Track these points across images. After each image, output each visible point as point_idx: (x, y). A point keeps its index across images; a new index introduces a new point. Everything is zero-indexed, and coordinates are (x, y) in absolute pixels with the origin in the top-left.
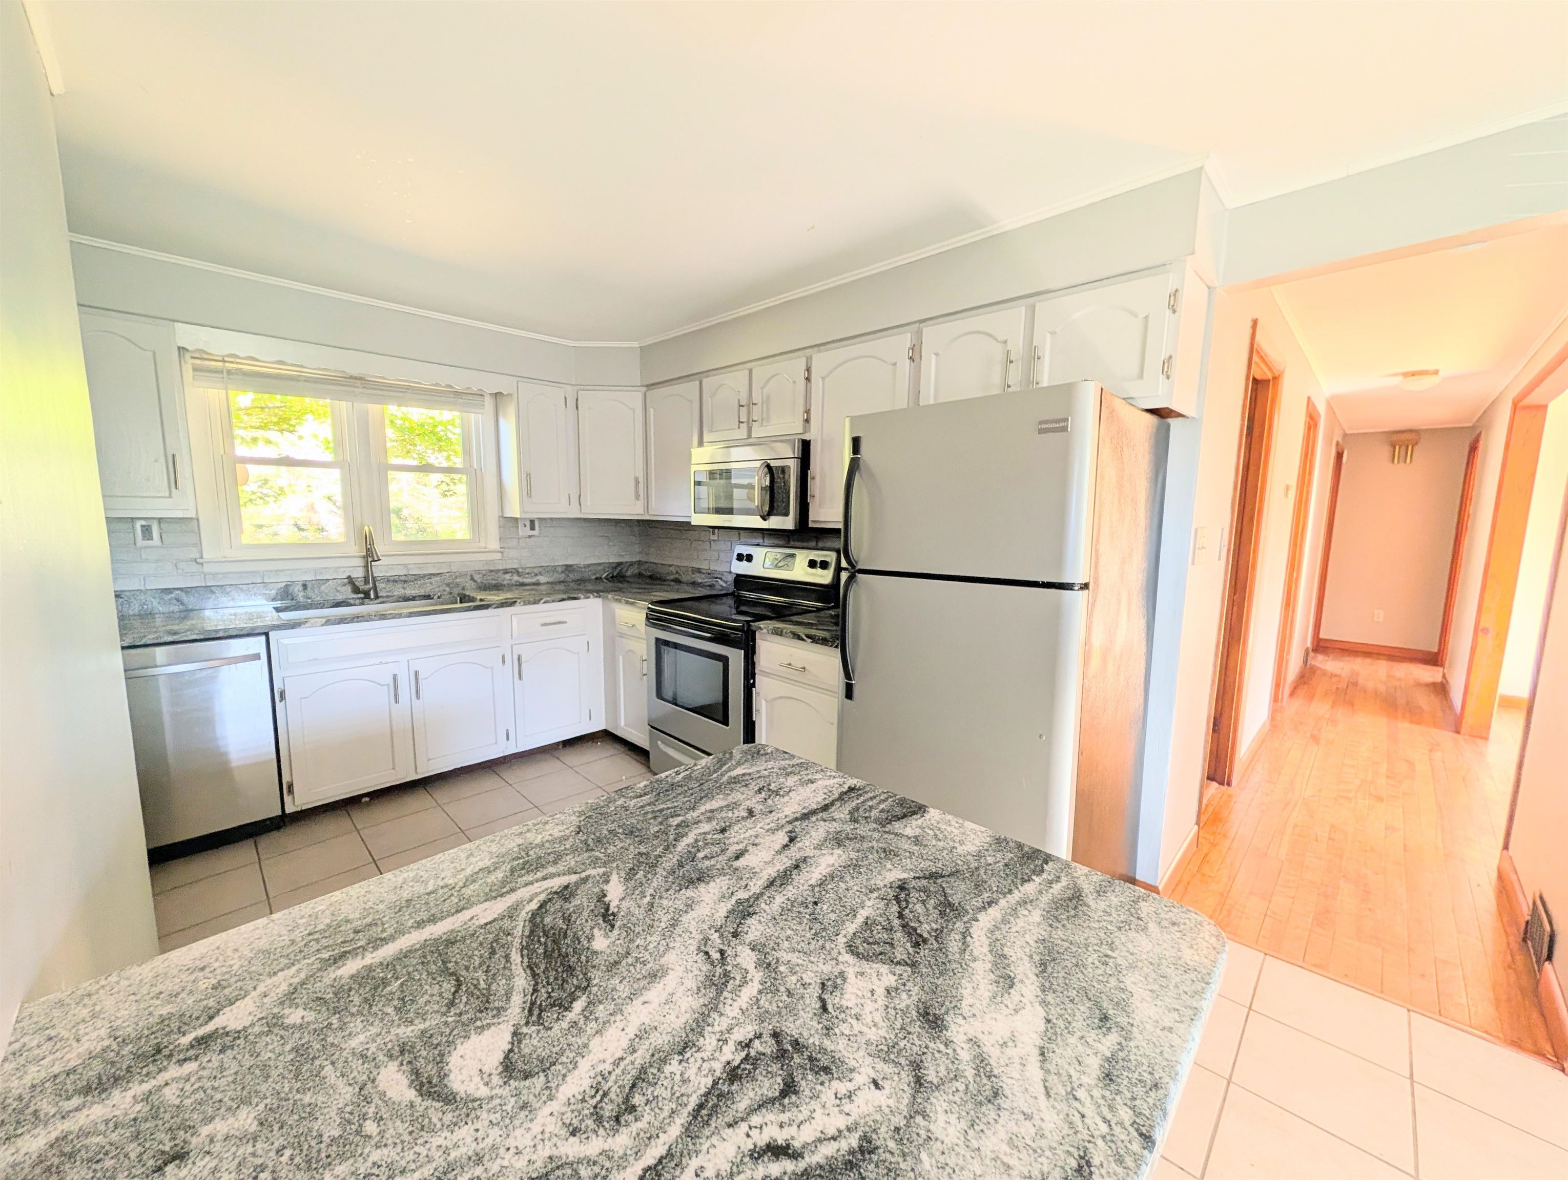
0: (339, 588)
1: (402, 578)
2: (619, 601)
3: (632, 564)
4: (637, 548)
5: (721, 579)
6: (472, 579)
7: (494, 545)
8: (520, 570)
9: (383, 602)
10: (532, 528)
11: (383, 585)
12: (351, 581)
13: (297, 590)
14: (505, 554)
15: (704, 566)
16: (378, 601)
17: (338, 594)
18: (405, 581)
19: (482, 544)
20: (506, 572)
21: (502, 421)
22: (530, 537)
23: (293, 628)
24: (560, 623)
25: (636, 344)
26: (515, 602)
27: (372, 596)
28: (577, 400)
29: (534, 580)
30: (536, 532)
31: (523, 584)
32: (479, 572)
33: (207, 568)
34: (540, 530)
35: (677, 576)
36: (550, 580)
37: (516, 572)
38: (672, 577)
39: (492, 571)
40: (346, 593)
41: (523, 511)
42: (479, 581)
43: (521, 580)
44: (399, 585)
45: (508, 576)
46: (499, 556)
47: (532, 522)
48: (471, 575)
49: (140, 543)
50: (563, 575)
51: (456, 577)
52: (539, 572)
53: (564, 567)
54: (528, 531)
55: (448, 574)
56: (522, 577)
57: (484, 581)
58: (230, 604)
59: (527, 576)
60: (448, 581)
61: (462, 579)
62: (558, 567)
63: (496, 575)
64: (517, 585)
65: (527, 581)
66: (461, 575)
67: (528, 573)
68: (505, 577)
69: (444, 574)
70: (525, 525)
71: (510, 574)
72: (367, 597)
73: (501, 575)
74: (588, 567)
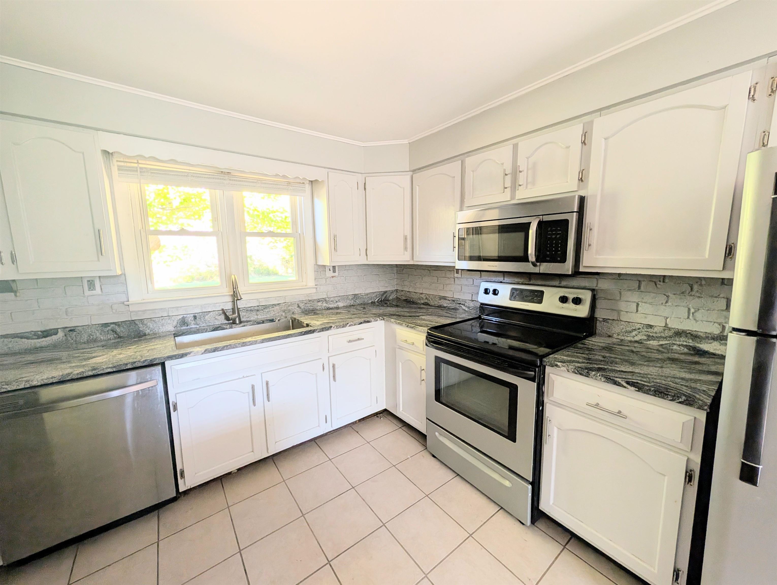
0: (216, 317)
1: (256, 308)
2: (401, 325)
3: (392, 292)
4: (395, 282)
5: (464, 305)
6: (298, 306)
7: (311, 283)
8: (327, 299)
9: (244, 326)
10: (334, 271)
11: (245, 314)
12: (224, 312)
13: (190, 319)
14: (318, 289)
15: (449, 295)
16: (242, 324)
17: (216, 321)
18: (257, 310)
19: (304, 283)
20: (319, 301)
21: (316, 200)
22: (333, 277)
23: (181, 358)
24: (359, 339)
25: (406, 142)
26: (331, 327)
27: (237, 322)
28: (365, 184)
29: (335, 305)
30: (336, 274)
31: (329, 309)
32: (302, 301)
33: (132, 308)
34: (339, 272)
35: (426, 301)
36: (345, 305)
37: (325, 300)
38: (422, 302)
39: (310, 301)
40: (221, 320)
41: (331, 261)
42: (303, 307)
43: (327, 306)
44: (254, 313)
45: (320, 304)
46: (314, 290)
47: (334, 267)
48: (298, 304)
49: (87, 293)
50: (353, 301)
51: (289, 306)
52: (339, 300)
53: (353, 296)
54: (331, 274)
55: (284, 304)
56: (328, 304)
57: (305, 308)
58: (147, 331)
59: (331, 303)
60: (284, 309)
61: (292, 307)
62: (349, 296)
63: (313, 303)
64: (325, 309)
65: (331, 306)
66: (292, 304)
67: (332, 301)
68: (318, 305)
69: (281, 304)
70: (330, 270)
71: (321, 302)
72: (234, 323)
73: (316, 303)
74: (367, 295)
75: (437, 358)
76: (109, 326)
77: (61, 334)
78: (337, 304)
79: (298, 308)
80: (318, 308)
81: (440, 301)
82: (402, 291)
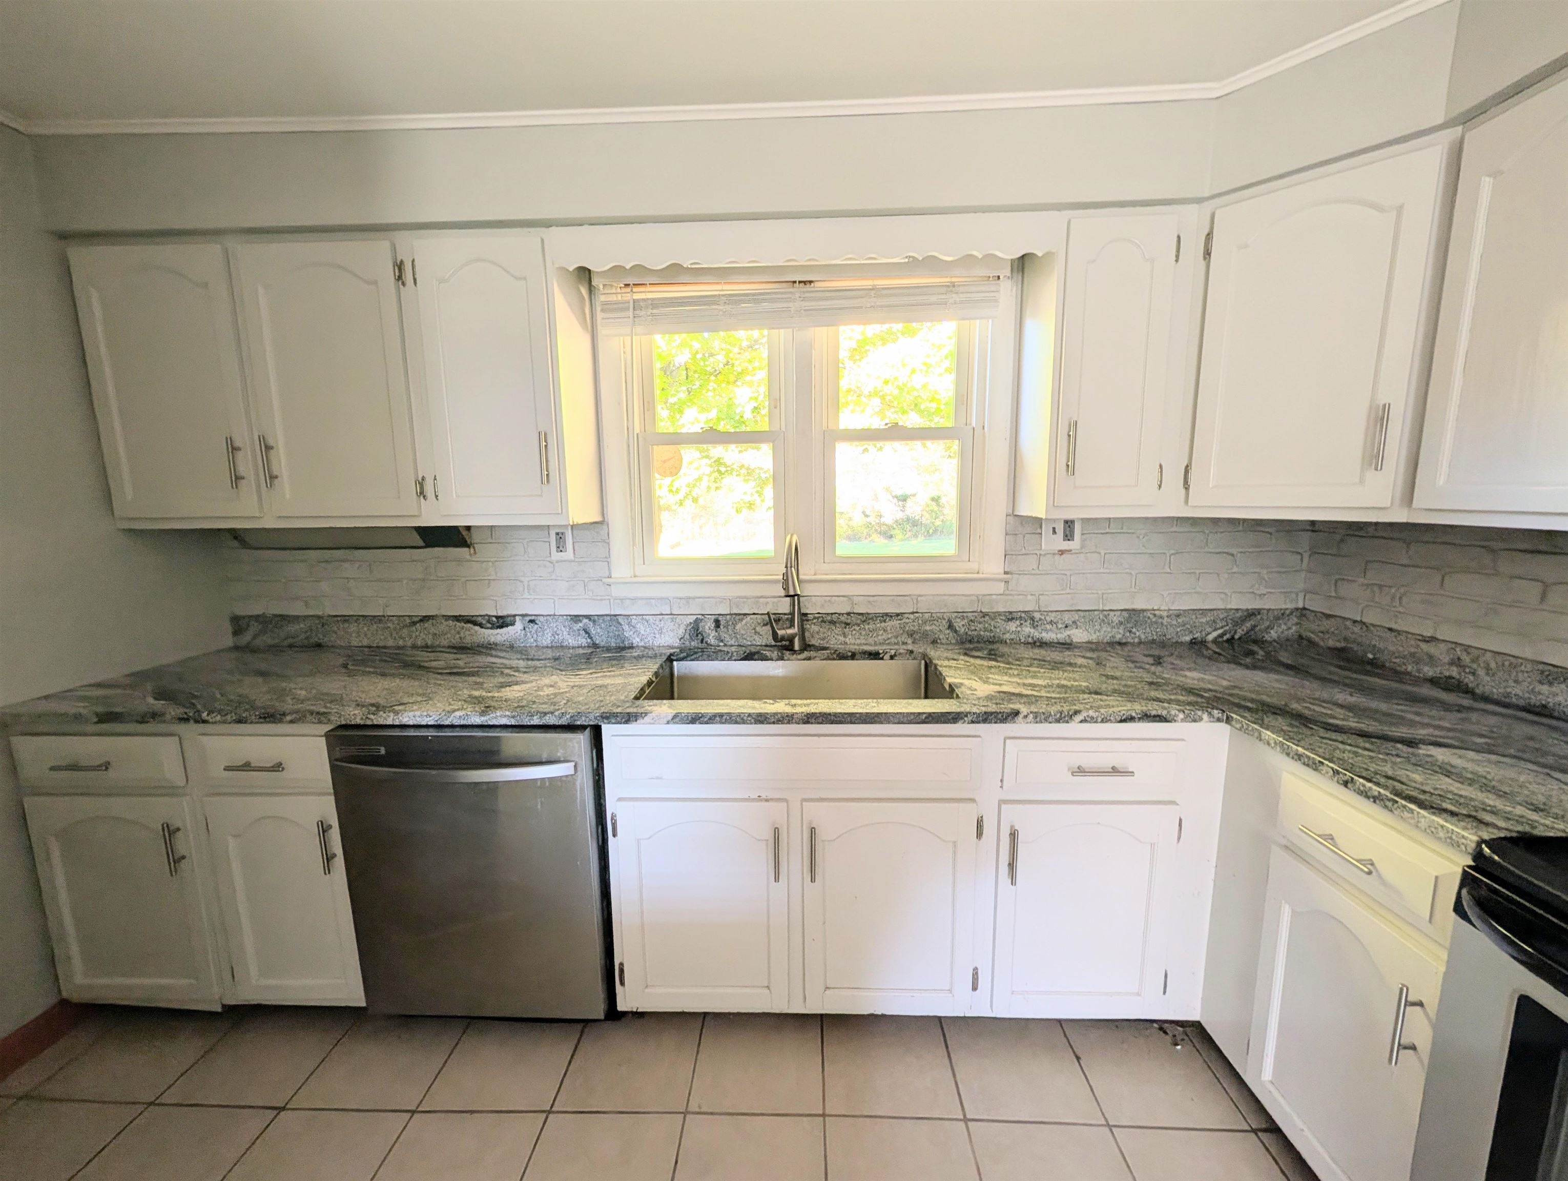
0: (758, 629)
1: (843, 618)
2: (1315, 766)
3: (1282, 615)
4: (1300, 582)
6: (951, 626)
7: (994, 566)
8: (1037, 616)
9: (809, 659)
10: (1069, 536)
11: (815, 628)
12: (771, 619)
13: (708, 626)
14: (1012, 584)
16: (804, 655)
17: (756, 637)
18: (846, 622)
19: (974, 566)
20: (1010, 617)
21: (1030, 325)
22: (1062, 552)
24: (1115, 771)
26: (1017, 713)
27: (797, 647)
28: (1209, 236)
29: (1061, 636)
30: (1074, 545)
31: (1041, 644)
32: (962, 614)
33: (616, 591)
34: (1083, 541)
35: (1454, 672)
36: (1094, 637)
37: (1029, 617)
38: (1429, 671)
39: (984, 615)
40: (763, 638)
41: (1052, 504)
42: (962, 630)
43: (1036, 634)
44: (838, 630)
45: (1012, 626)
46: (1000, 588)
47: (1069, 524)
48: (950, 621)
50: (1121, 631)
51: (925, 622)
52: (1074, 622)
53: (1126, 614)
54: (1058, 543)
55: (912, 616)
56: (1039, 628)
57: (970, 633)
58: (636, 641)
59: (1049, 627)
60: (912, 628)
61: (934, 627)
62: (1112, 614)
63: (992, 623)
64: (1028, 643)
65: (1048, 636)
66: (932, 620)
67: (1051, 622)
68: (1008, 628)
69: (906, 616)
70: (1054, 532)
71: (1018, 622)
72: (790, 648)
73: (1000, 622)
74: (1178, 616)
75: (1526, 1006)
76: (581, 621)
77: (519, 625)
78: (1068, 633)
79: (948, 631)
80: (1007, 636)
81: (1545, 689)
82: (1328, 616)
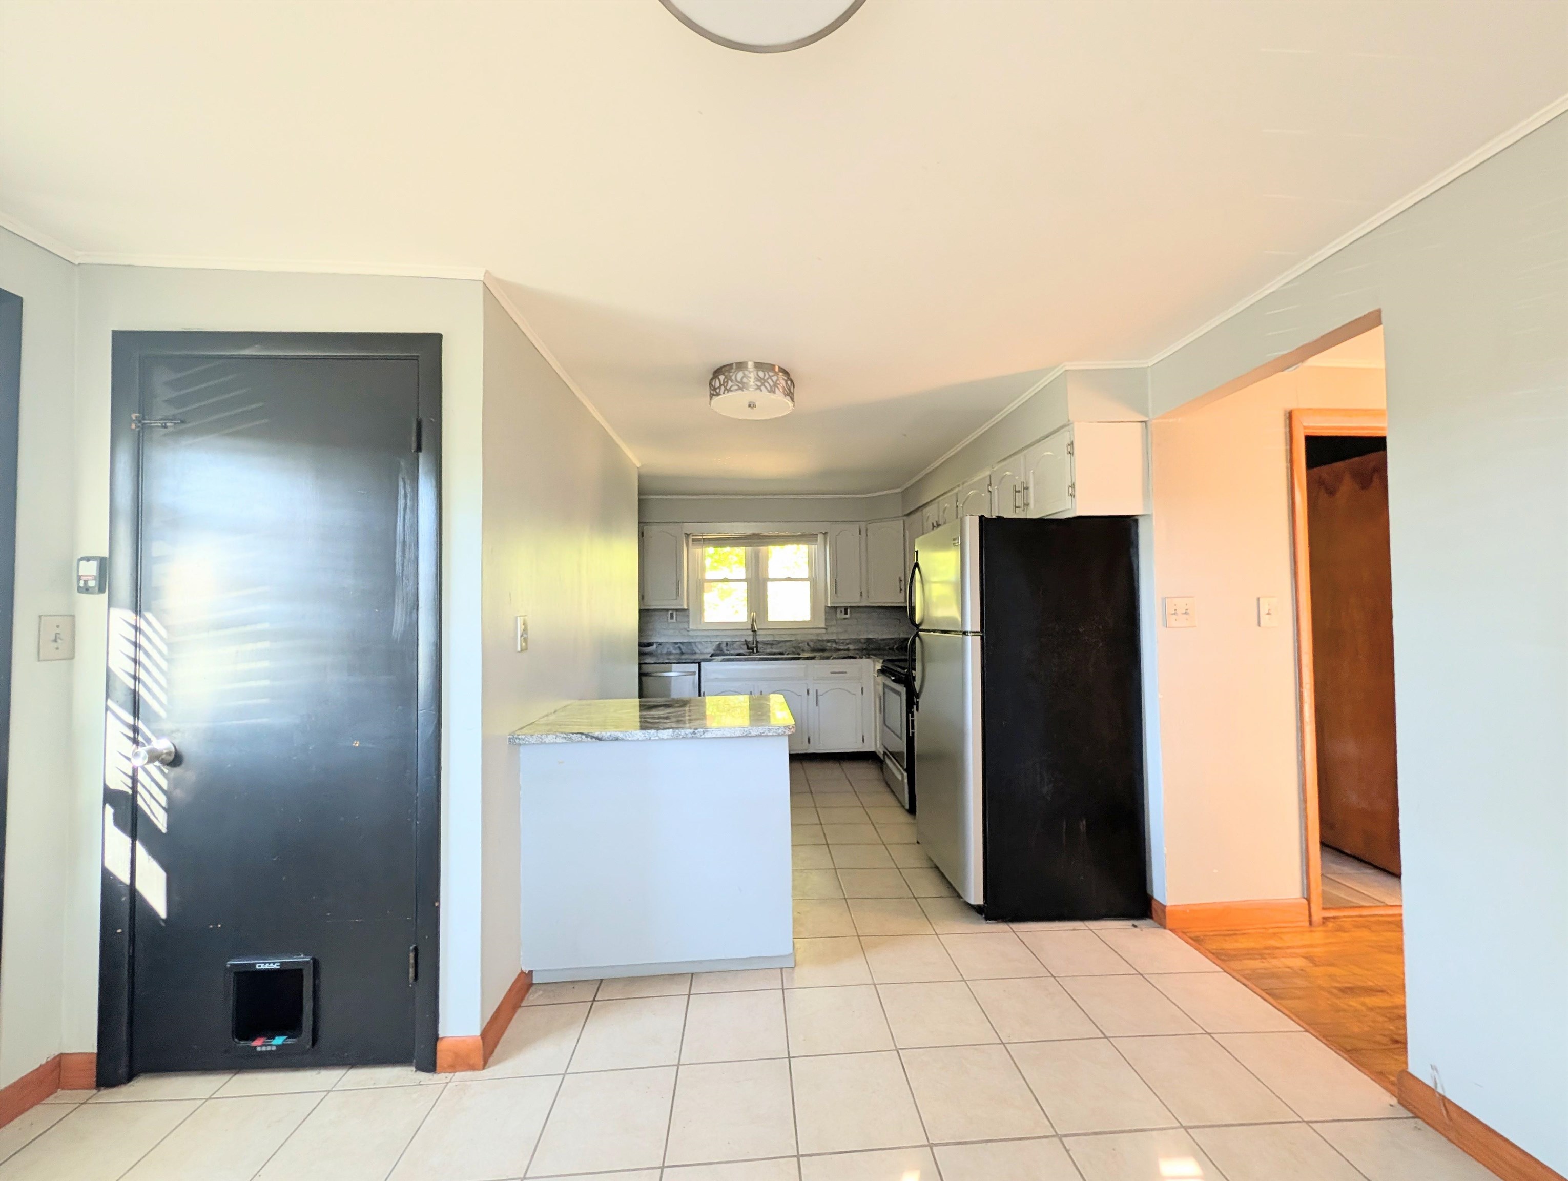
0: (741, 646)
1: (771, 642)
6: (808, 644)
7: (822, 624)
8: (837, 641)
9: (760, 654)
10: (846, 613)
11: (761, 646)
12: (746, 643)
13: (723, 646)
14: (828, 630)
16: (758, 654)
17: (740, 648)
18: (772, 644)
19: (816, 624)
20: (828, 641)
21: (827, 548)
22: (844, 618)
23: (711, 662)
25: (897, 491)
27: (755, 651)
29: (846, 647)
30: (848, 616)
31: (839, 651)
32: (812, 640)
33: (691, 633)
34: (851, 614)
37: (834, 641)
39: (819, 640)
40: (744, 650)
41: (833, 603)
42: (812, 646)
43: (837, 647)
44: (769, 646)
45: (829, 644)
46: (824, 631)
47: (846, 609)
49: (670, 621)
50: (866, 646)
51: (799, 644)
52: (850, 643)
53: (867, 640)
54: (843, 615)
55: (795, 641)
56: (838, 645)
57: (815, 647)
58: (697, 651)
60: (795, 645)
61: (802, 645)
62: (862, 639)
63: (822, 643)
64: (835, 650)
65: (842, 647)
66: (803, 642)
67: (842, 643)
69: (793, 641)
70: (841, 612)
71: (831, 643)
72: (752, 652)
73: (825, 643)
74: (884, 640)
75: (884, 685)
76: (678, 644)
77: (655, 646)
78: (848, 646)
79: (807, 646)
80: (828, 648)
